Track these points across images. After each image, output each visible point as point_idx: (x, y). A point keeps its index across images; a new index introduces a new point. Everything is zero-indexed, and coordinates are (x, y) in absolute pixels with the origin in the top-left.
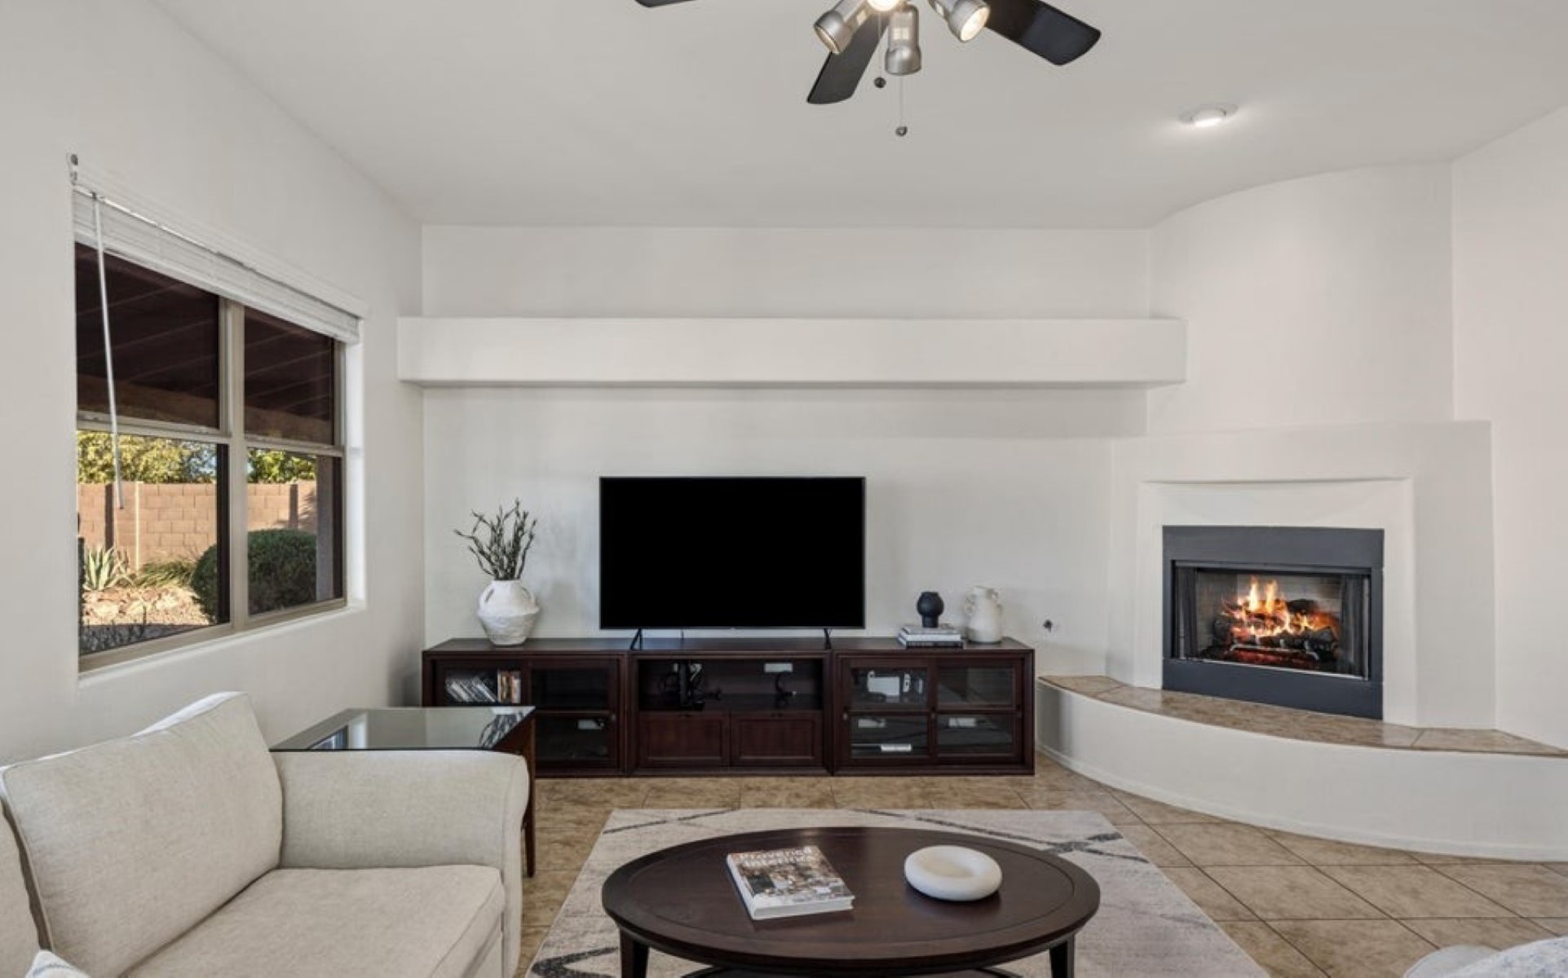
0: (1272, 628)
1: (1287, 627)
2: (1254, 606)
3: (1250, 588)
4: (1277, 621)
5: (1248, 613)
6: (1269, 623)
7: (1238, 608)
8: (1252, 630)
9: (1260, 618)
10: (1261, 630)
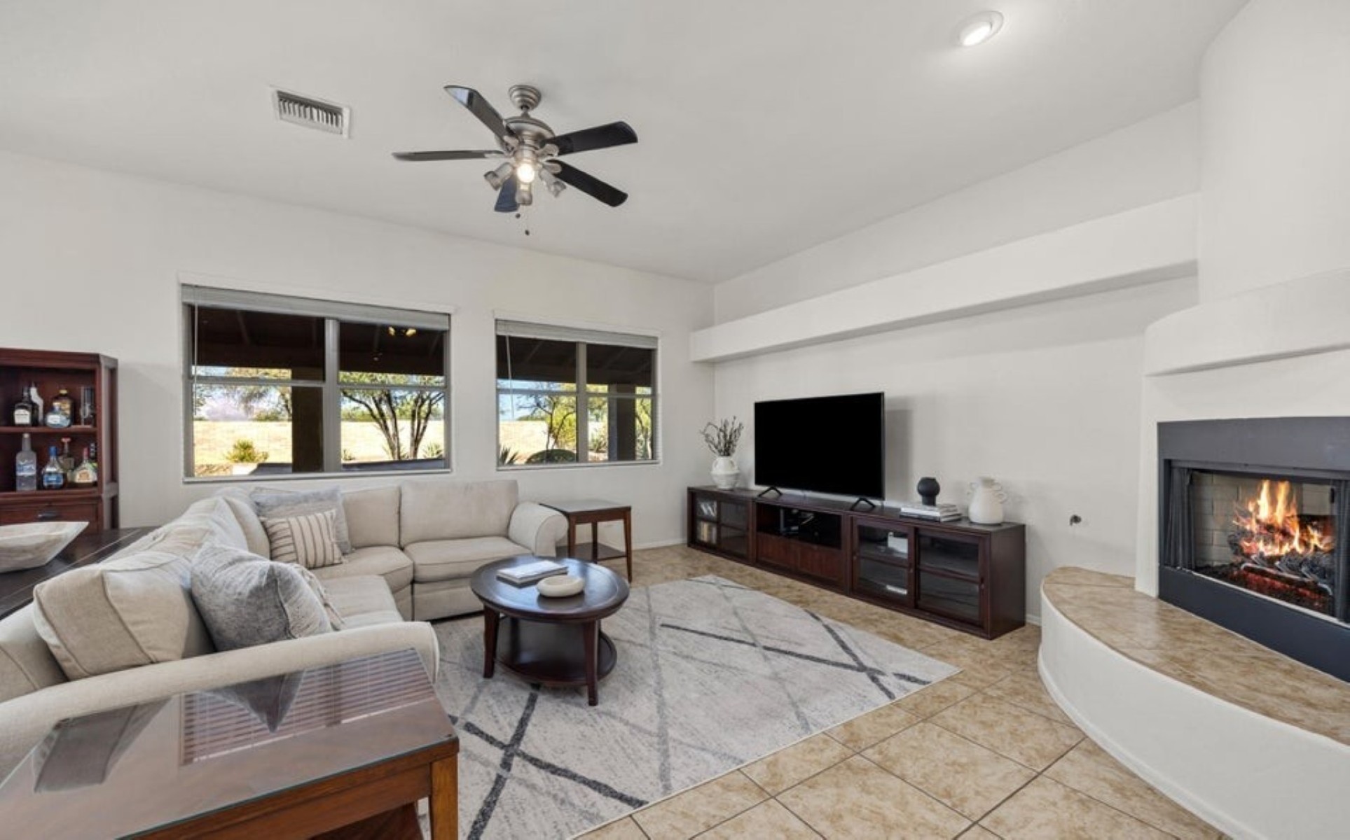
0: (1281, 544)
1: (1296, 544)
2: (1264, 514)
3: (1261, 488)
4: (1286, 534)
5: (1258, 521)
6: (1279, 537)
7: (1247, 515)
8: (1261, 546)
9: (1269, 529)
10: (1269, 547)
